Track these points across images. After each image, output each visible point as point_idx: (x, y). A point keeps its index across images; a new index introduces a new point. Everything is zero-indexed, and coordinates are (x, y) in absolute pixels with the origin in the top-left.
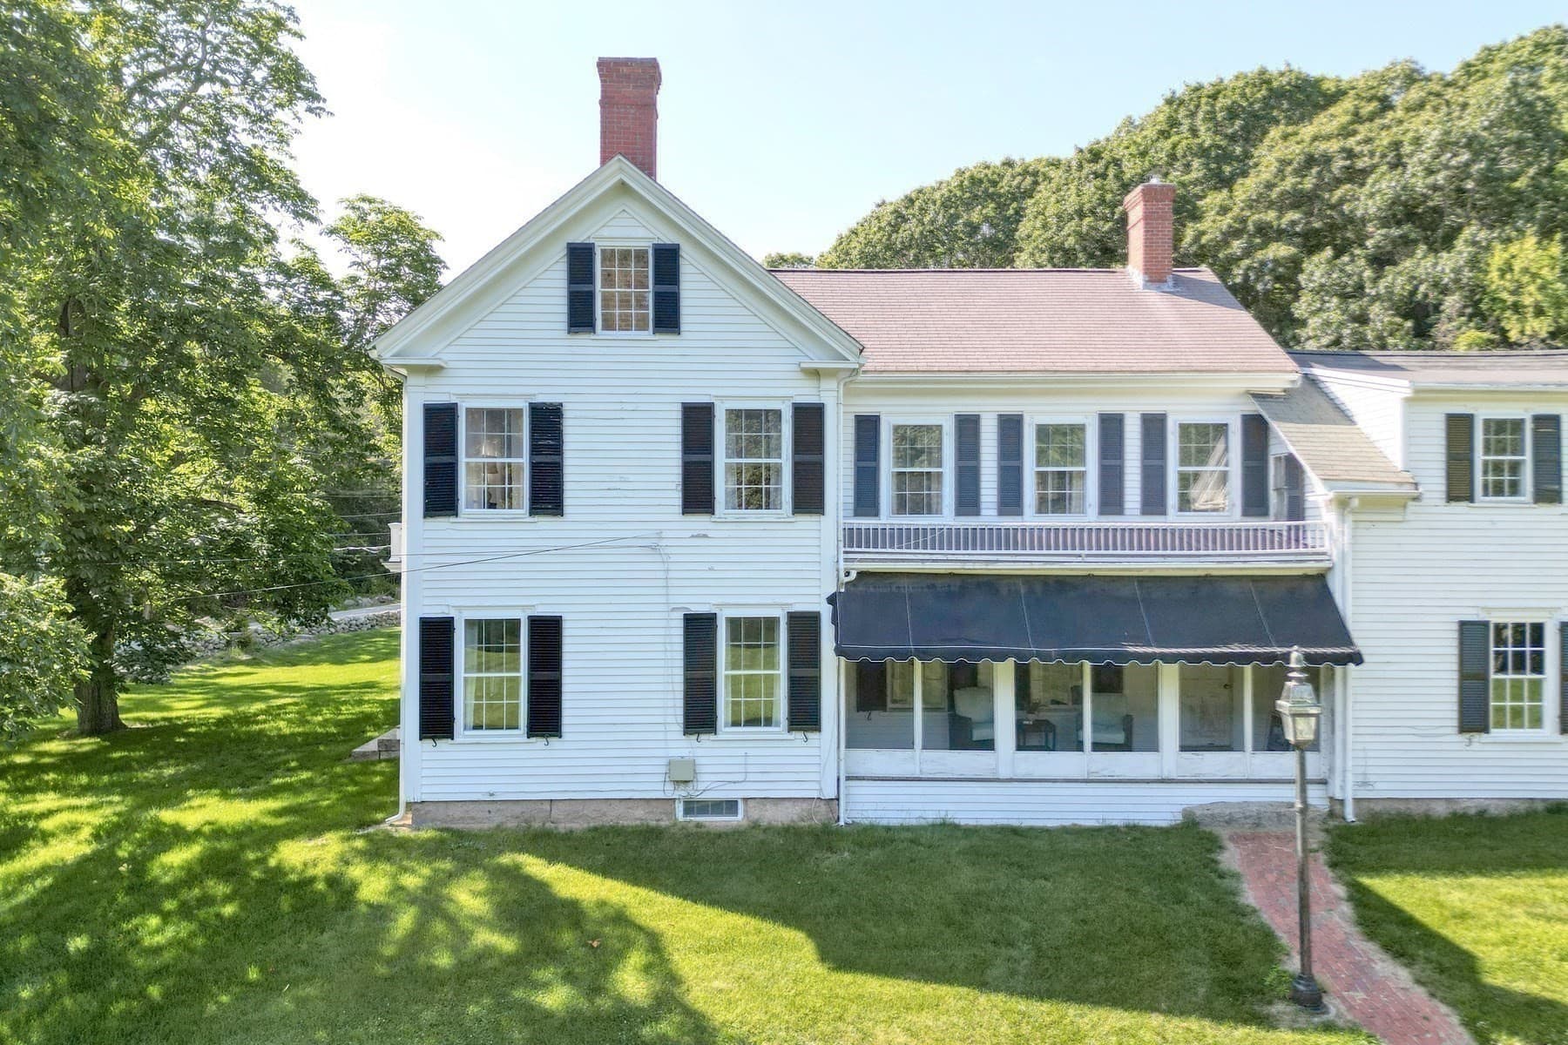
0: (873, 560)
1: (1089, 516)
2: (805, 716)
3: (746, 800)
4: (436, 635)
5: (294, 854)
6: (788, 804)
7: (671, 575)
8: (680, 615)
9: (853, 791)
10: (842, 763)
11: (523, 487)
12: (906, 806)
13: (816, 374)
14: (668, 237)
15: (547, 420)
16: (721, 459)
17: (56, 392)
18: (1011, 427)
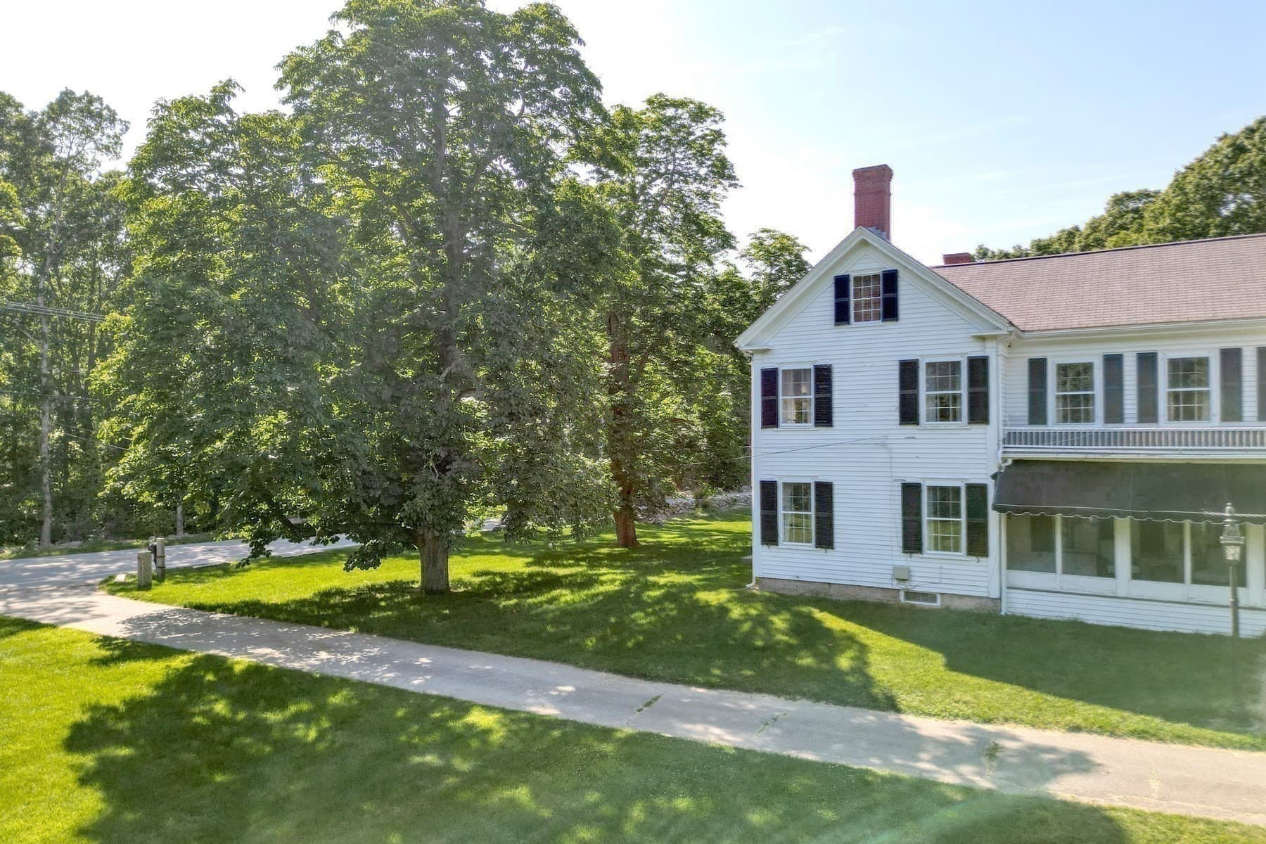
0: (1023, 452)
1: (1214, 422)
2: (978, 546)
3: (942, 594)
4: (769, 489)
5: (703, 596)
6: (968, 599)
7: (894, 460)
8: (899, 484)
9: (1012, 595)
10: (1003, 578)
11: (811, 411)
12: (1049, 608)
13: (983, 339)
14: (890, 267)
15: (823, 375)
16: (923, 392)
17: (606, 364)
18: (1147, 362)
